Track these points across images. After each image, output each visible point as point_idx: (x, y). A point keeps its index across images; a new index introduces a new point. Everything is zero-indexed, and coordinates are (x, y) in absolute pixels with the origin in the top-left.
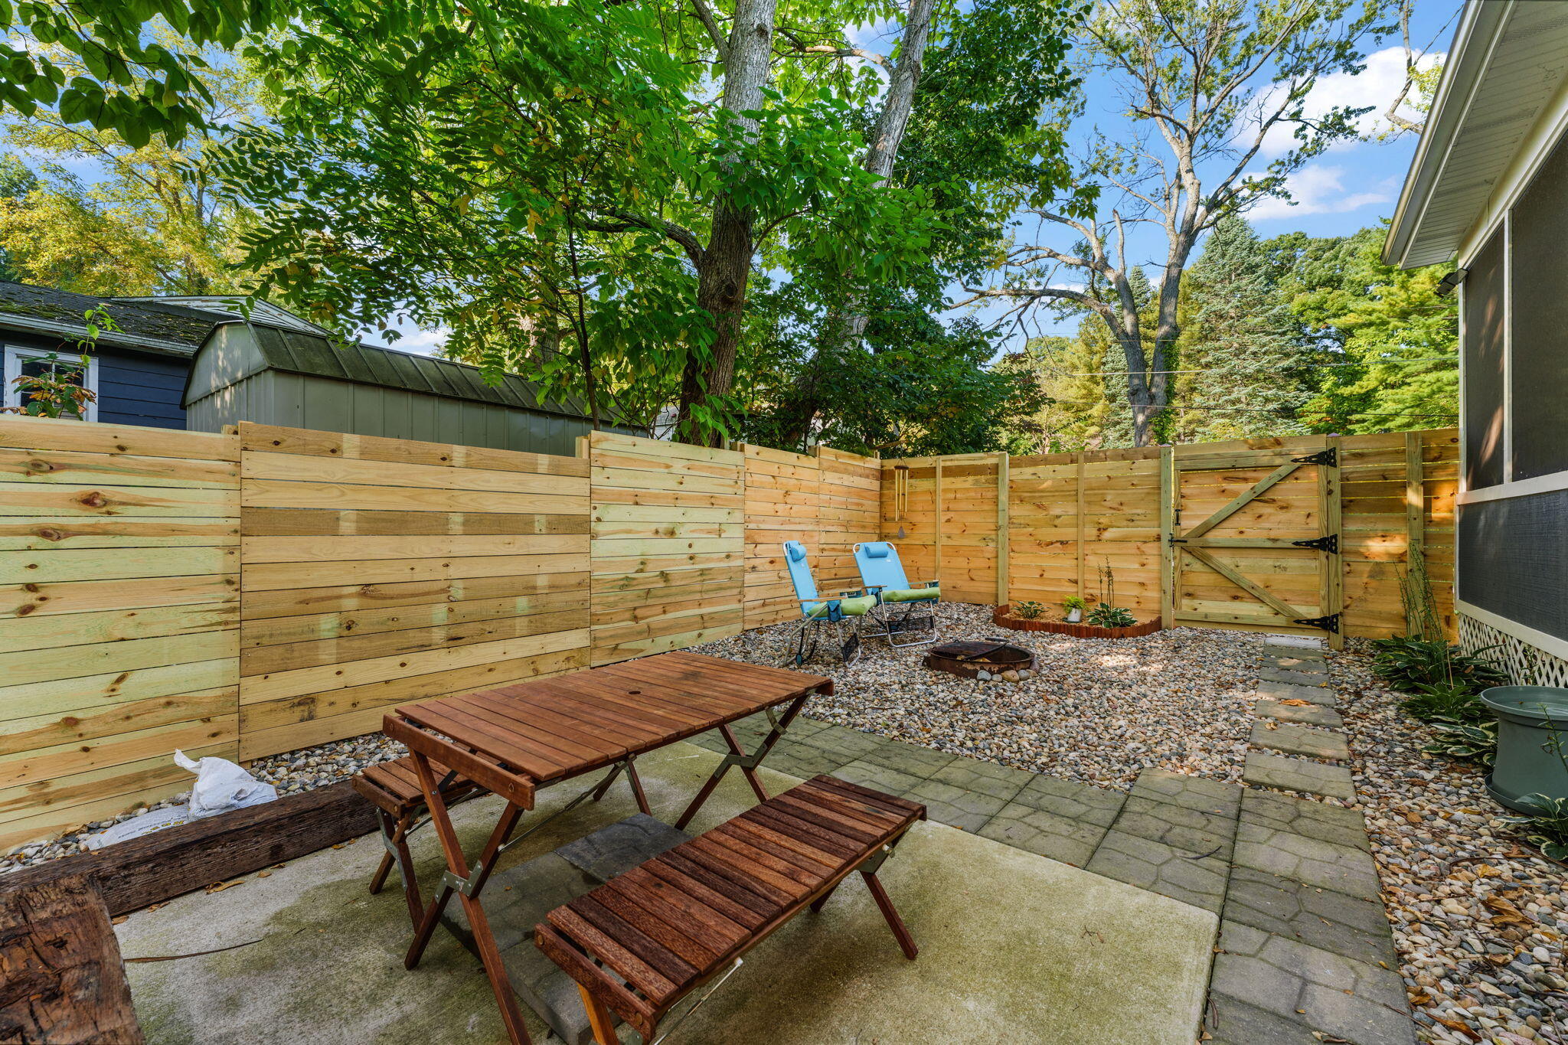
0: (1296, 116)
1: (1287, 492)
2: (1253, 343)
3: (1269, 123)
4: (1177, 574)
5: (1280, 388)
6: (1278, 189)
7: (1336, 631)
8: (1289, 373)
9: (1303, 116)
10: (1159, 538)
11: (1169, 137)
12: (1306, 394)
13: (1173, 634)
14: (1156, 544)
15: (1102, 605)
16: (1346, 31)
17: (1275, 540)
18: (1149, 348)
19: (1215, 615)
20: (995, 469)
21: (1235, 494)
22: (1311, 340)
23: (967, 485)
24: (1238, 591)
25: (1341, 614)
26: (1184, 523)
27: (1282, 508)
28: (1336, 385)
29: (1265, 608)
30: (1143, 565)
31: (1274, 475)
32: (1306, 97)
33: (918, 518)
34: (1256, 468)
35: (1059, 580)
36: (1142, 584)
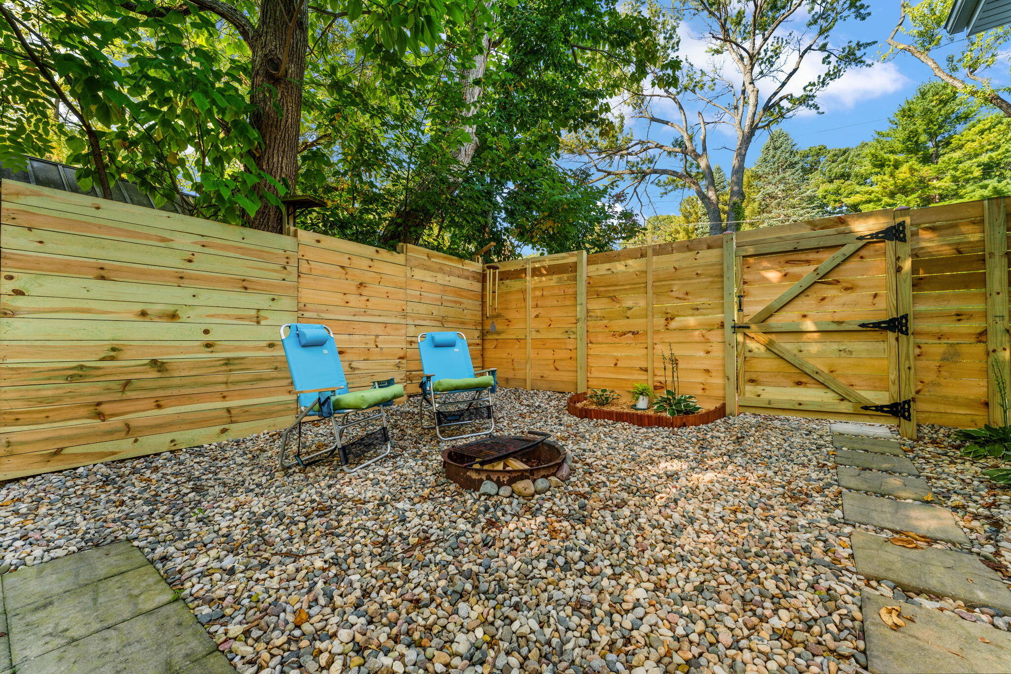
0: (823, 48)
1: (852, 271)
3: (805, 51)
4: (741, 359)
6: (811, 103)
7: (908, 418)
10: (722, 326)
13: (736, 421)
14: (720, 331)
15: (669, 392)
17: (840, 323)
19: (778, 401)
20: (574, 267)
21: (797, 277)
23: (552, 283)
24: (802, 377)
25: (914, 399)
26: (747, 309)
27: (847, 289)
29: (831, 395)
30: (708, 352)
31: (839, 254)
32: (830, 34)
33: (511, 315)
34: (819, 249)
35: (632, 368)
36: (707, 371)
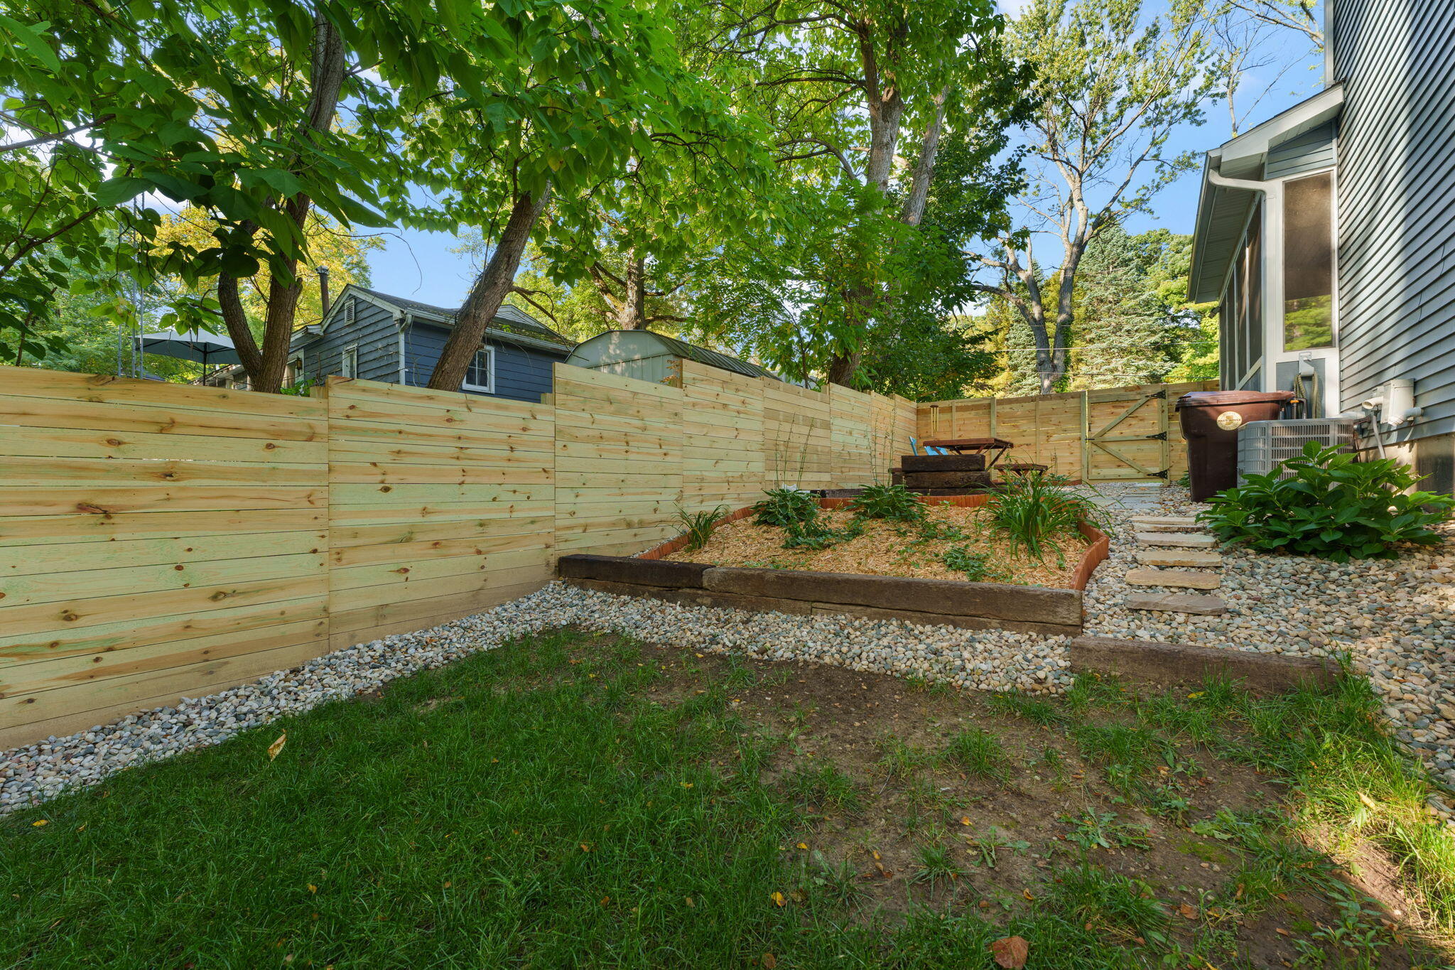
0: (1156, 157)
1: (1143, 412)
2: (1127, 323)
3: (1137, 163)
4: (1090, 456)
5: (1149, 359)
7: (1166, 478)
8: (1157, 347)
9: (1161, 157)
10: (1080, 439)
11: (1065, 174)
12: (1168, 364)
14: (1079, 442)
16: (1192, 95)
17: (1138, 436)
18: (1051, 329)
19: (1108, 475)
20: (988, 406)
21: (1117, 414)
22: (1174, 319)
23: (971, 416)
24: (1120, 463)
25: (1167, 468)
26: (1093, 430)
27: (1141, 420)
28: (1194, 356)
29: (1134, 470)
30: (1072, 453)
31: (1137, 404)
32: (1163, 145)
34: (1128, 401)
36: (1072, 463)
